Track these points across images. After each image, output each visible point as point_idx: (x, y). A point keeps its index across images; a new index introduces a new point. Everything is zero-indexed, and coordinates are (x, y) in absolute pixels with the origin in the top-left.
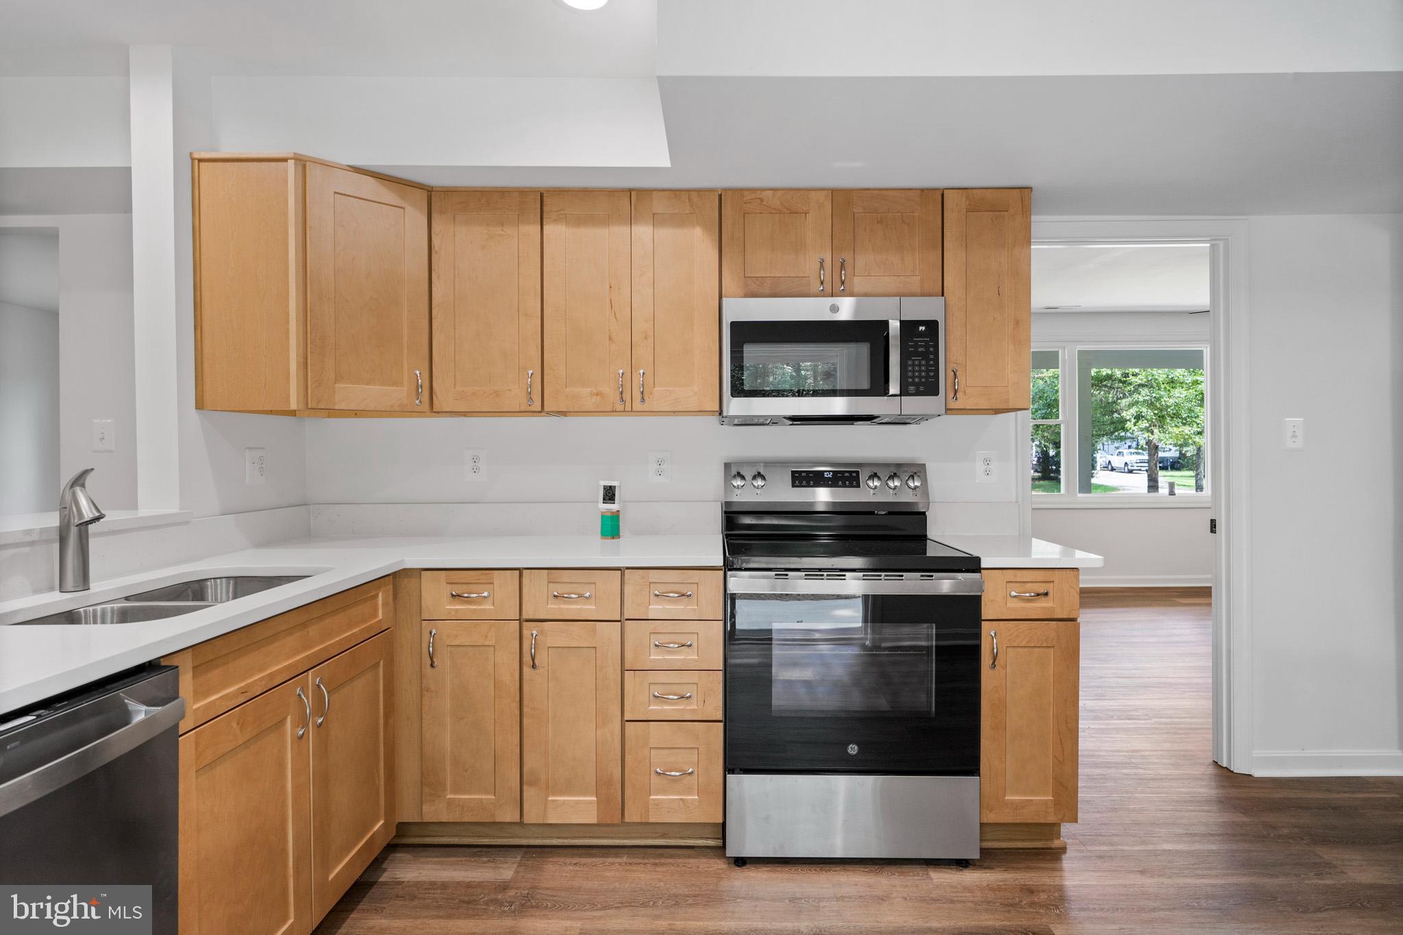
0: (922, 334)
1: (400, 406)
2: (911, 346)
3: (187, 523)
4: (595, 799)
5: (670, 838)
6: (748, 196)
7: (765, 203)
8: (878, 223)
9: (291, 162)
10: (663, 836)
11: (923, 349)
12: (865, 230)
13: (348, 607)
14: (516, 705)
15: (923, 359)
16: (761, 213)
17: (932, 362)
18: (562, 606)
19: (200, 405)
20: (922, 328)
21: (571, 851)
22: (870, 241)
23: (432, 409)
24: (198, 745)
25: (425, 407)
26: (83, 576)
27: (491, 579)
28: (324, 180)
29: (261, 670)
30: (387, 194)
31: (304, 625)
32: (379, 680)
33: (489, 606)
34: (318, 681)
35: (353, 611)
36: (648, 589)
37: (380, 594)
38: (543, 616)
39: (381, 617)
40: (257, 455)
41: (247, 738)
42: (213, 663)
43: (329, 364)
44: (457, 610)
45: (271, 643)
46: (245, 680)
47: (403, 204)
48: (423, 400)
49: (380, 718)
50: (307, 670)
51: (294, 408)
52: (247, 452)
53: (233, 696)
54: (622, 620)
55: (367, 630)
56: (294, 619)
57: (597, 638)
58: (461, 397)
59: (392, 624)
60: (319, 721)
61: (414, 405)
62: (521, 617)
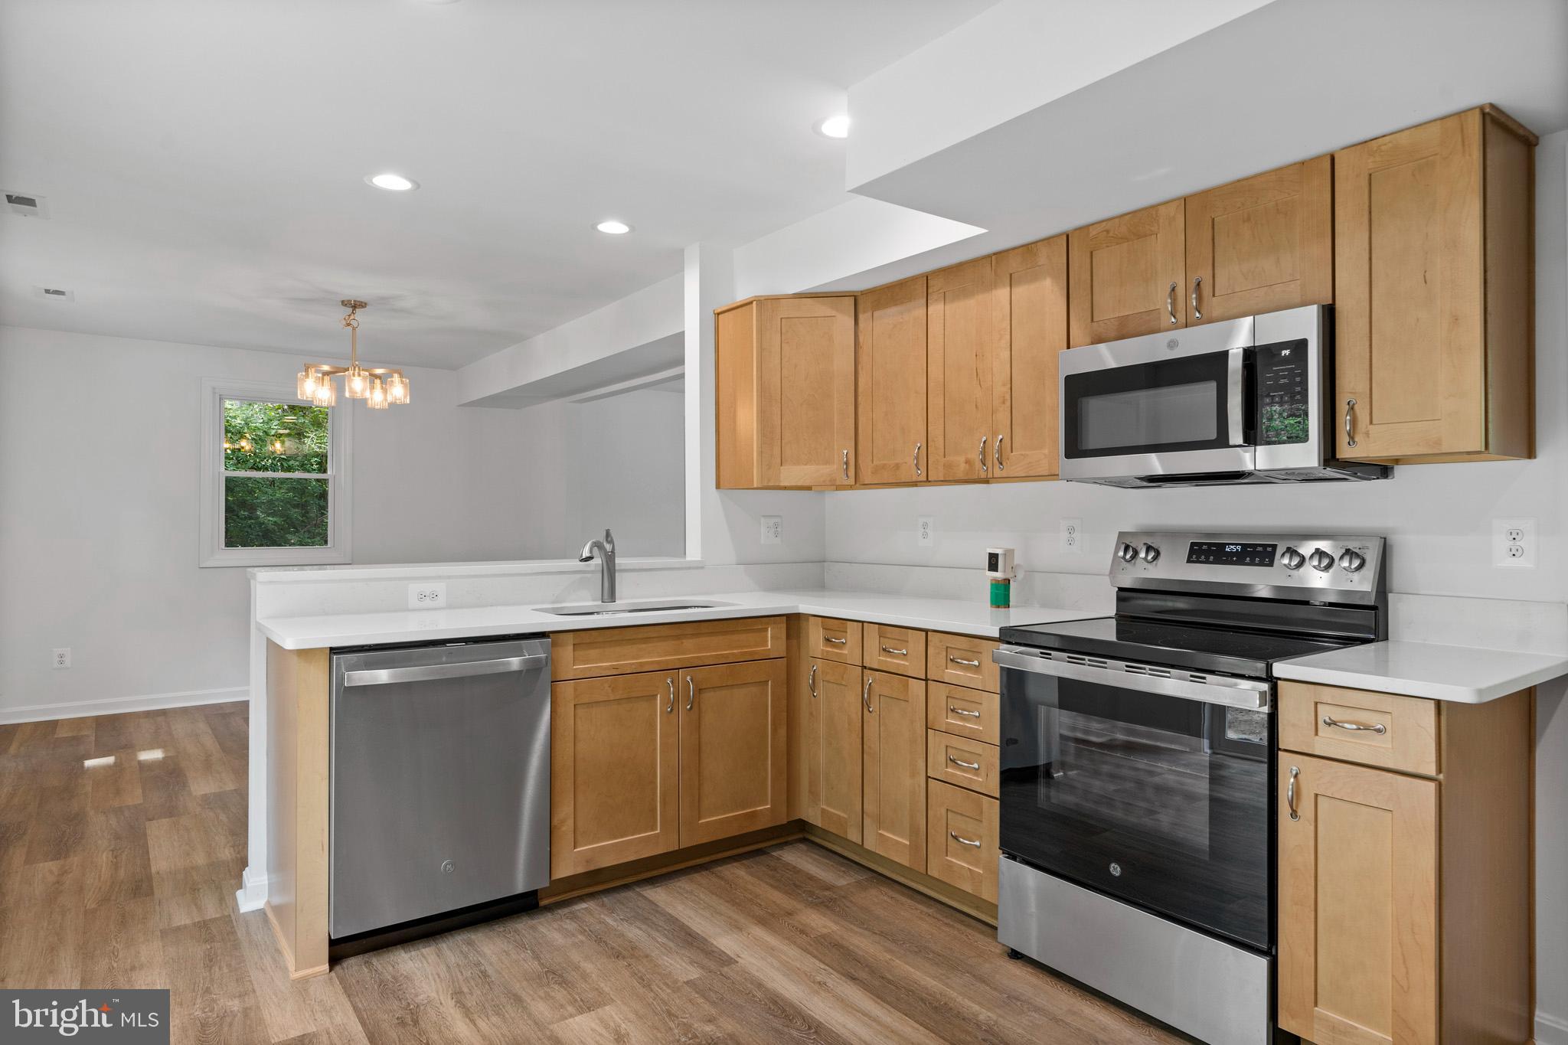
0: (1286, 360)
1: (830, 481)
2: (1270, 379)
3: (702, 568)
4: (908, 843)
5: (982, 912)
6: (1093, 232)
7: (1111, 234)
8: (1244, 221)
9: (755, 303)
10: (977, 908)
11: (1286, 381)
12: (1228, 236)
13: (733, 632)
14: (859, 741)
15: (1285, 394)
16: (1108, 246)
17: (1298, 397)
18: (888, 660)
19: (718, 487)
20: (1286, 352)
21: (904, 889)
22: (1234, 248)
23: (858, 483)
24: (575, 690)
25: (852, 481)
26: (610, 594)
27: (846, 628)
28: (773, 311)
29: (633, 658)
30: (821, 309)
31: (678, 637)
32: (767, 696)
33: (845, 652)
34: (688, 678)
35: (735, 637)
36: (944, 653)
37: (769, 629)
38: (875, 666)
39: (769, 647)
40: (772, 521)
41: (618, 697)
42: (591, 645)
43: (777, 451)
44: (828, 652)
45: (644, 643)
46: (618, 661)
47: (833, 313)
48: (849, 475)
49: (768, 725)
50: (679, 669)
51: (755, 486)
52: (762, 520)
53: (606, 668)
54: (926, 680)
55: (751, 653)
56: (665, 631)
57: (910, 692)
58: (876, 471)
59: (785, 655)
60: (688, 707)
61: (842, 479)
62: (863, 662)
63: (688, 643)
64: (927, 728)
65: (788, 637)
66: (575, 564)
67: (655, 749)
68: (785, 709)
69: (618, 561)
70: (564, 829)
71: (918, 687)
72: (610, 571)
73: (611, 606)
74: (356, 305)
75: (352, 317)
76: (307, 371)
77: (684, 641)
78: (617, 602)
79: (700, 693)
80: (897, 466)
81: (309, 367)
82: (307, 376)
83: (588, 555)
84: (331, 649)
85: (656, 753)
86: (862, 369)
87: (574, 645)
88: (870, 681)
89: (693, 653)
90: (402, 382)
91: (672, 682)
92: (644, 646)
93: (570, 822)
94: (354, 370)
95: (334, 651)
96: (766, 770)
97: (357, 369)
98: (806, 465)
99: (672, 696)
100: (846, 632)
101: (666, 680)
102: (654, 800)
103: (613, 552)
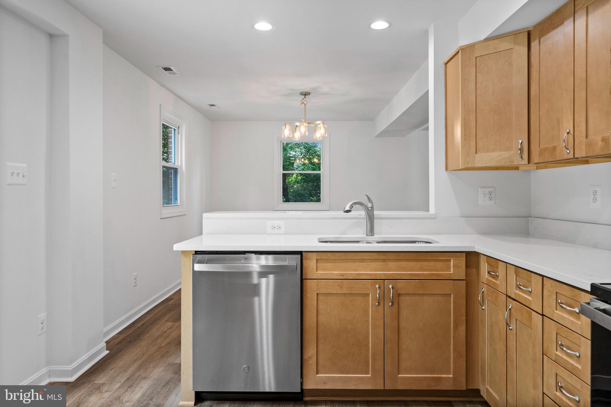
3: (434, 218)
9: (460, 51)
18: (520, 293)
19: (447, 169)
24: (317, 285)
25: (526, 161)
26: (371, 231)
27: (498, 265)
28: (470, 54)
29: (354, 270)
30: (504, 45)
31: (384, 260)
32: (450, 304)
33: (498, 282)
34: (390, 286)
35: (425, 263)
36: (555, 297)
37: (452, 260)
38: (513, 297)
39: (452, 272)
40: (487, 190)
41: (344, 292)
42: (327, 260)
43: (473, 143)
44: (489, 280)
45: (362, 262)
46: (345, 271)
47: (511, 46)
48: (523, 157)
49: (451, 323)
50: (384, 280)
51: (460, 168)
52: (480, 189)
53: (337, 275)
54: (543, 315)
55: (436, 275)
56: (374, 256)
57: (532, 322)
58: (542, 152)
59: (465, 279)
60: (390, 304)
61: (517, 161)
62: (507, 293)
63: (392, 264)
64: (543, 354)
65: (467, 267)
66: (342, 214)
67: (368, 326)
68: (465, 314)
69: (376, 213)
70: (310, 362)
71: (537, 319)
72: (371, 218)
73: (370, 238)
74: (305, 94)
75: (304, 100)
76: (285, 125)
77: (388, 263)
78: (375, 236)
79: (398, 296)
80: (554, 148)
81: (286, 124)
82: (285, 128)
83: (348, 209)
84: (196, 252)
85: (369, 328)
86: (533, 81)
87: (317, 260)
88: (510, 307)
89: (394, 271)
90: (324, 127)
91: (379, 288)
92: (361, 264)
93: (315, 358)
94: (301, 123)
95: (197, 253)
96: (449, 352)
97: (302, 122)
98: (493, 152)
99: (378, 295)
100: (498, 268)
101: (375, 286)
102: (368, 356)
103: (372, 208)
